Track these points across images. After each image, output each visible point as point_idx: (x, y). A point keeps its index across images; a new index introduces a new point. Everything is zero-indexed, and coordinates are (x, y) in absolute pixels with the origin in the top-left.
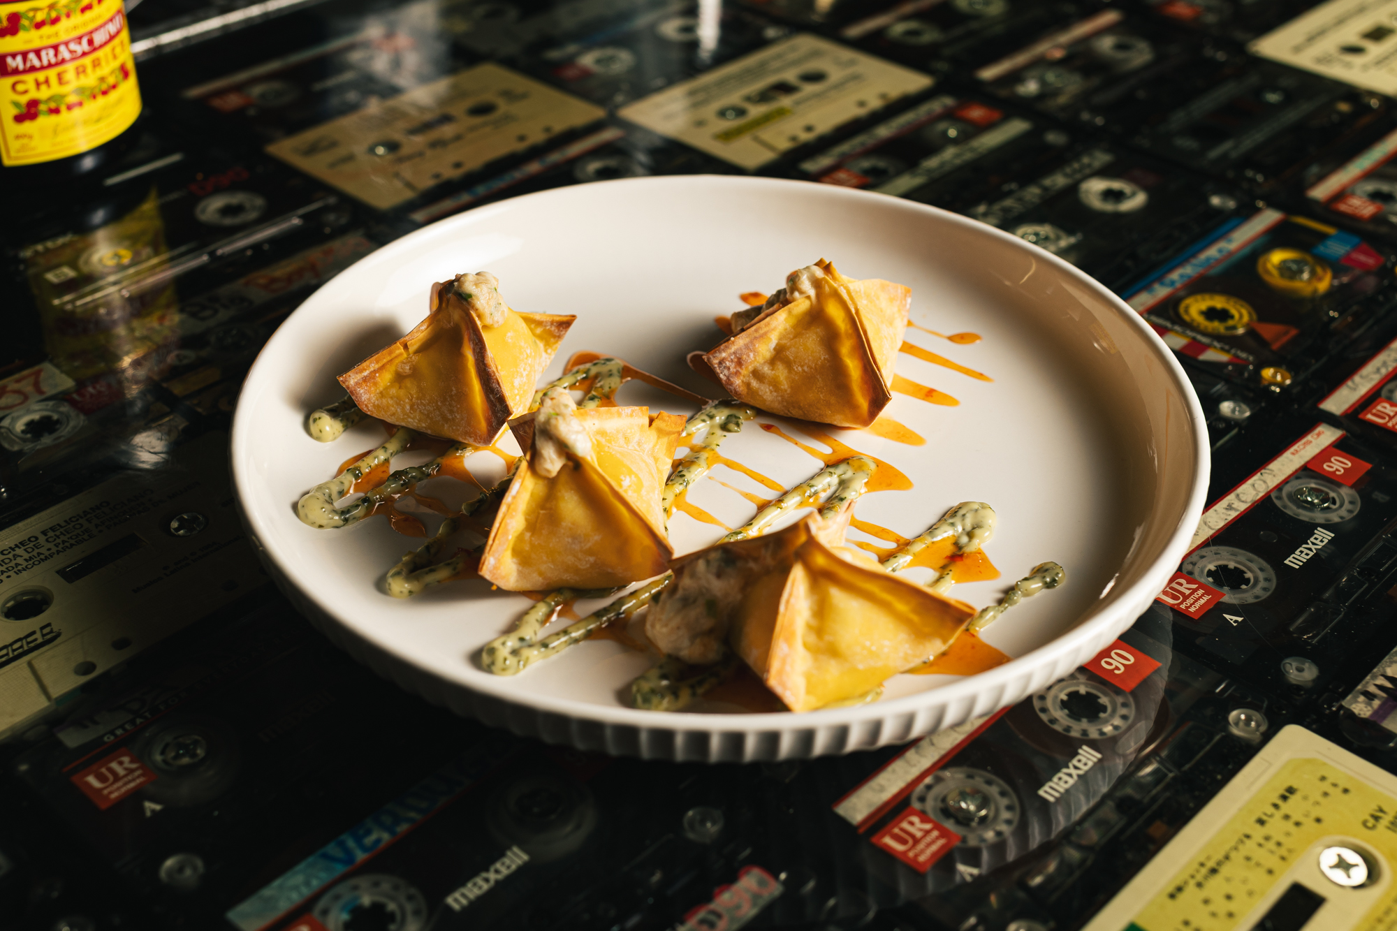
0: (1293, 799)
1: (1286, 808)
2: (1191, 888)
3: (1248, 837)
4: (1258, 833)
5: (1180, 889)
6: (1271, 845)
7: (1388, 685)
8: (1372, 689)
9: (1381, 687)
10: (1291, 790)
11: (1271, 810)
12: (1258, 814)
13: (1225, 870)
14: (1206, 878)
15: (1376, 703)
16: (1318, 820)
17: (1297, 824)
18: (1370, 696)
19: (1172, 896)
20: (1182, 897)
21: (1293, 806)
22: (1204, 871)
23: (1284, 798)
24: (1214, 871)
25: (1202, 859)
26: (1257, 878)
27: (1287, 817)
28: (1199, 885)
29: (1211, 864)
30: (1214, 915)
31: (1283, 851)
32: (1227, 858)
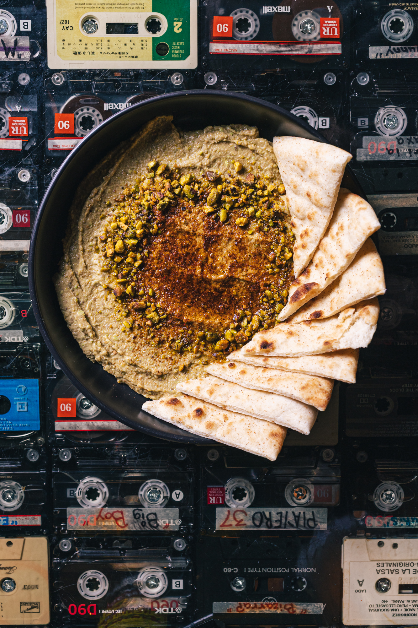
0: (77, 51)
1: (82, 50)
2: (130, 55)
3: (101, 53)
4: (97, 52)
5: (133, 57)
6: (99, 46)
7: (10, 54)
8: (16, 56)
9: (13, 55)
10: (75, 53)
11: (86, 53)
12: (91, 55)
13: (118, 51)
14: (124, 53)
15: (20, 53)
16: (80, 41)
17: (86, 45)
18: (19, 56)
19: (137, 57)
20: (135, 55)
21: (81, 49)
22: (122, 55)
23: (79, 53)
24: (120, 53)
25: (119, 58)
26: (112, 43)
27: (86, 48)
28: (127, 54)
29: (118, 55)
30: (134, 44)
31: (99, 42)
32: (113, 53)
